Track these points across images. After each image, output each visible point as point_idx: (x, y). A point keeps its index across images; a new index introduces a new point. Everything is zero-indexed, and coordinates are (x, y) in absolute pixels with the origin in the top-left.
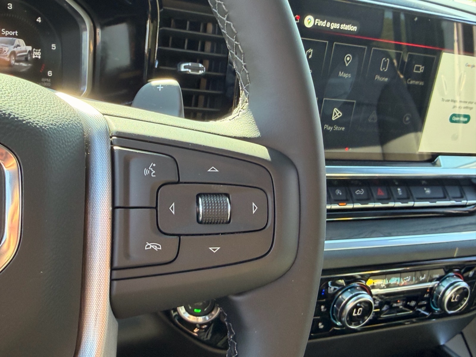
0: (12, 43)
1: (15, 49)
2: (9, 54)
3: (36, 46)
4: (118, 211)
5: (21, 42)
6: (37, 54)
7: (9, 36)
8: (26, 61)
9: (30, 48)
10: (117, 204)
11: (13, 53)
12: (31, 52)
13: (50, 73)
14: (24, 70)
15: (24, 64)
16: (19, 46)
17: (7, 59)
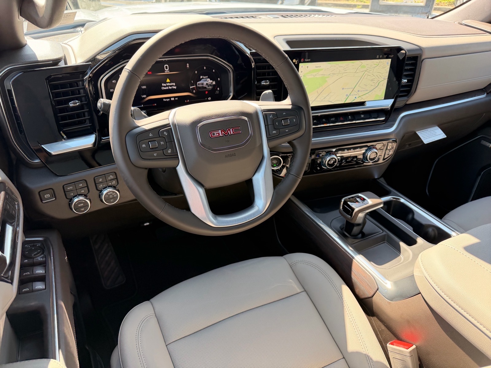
0: (206, 80)
1: (207, 82)
2: (205, 84)
3: (213, 80)
4: (266, 126)
5: (209, 79)
6: (214, 83)
7: (205, 78)
8: (211, 86)
9: (211, 81)
10: (266, 125)
11: (207, 84)
12: (212, 83)
13: (218, 89)
14: (210, 89)
15: (210, 87)
16: (208, 81)
17: (205, 86)
